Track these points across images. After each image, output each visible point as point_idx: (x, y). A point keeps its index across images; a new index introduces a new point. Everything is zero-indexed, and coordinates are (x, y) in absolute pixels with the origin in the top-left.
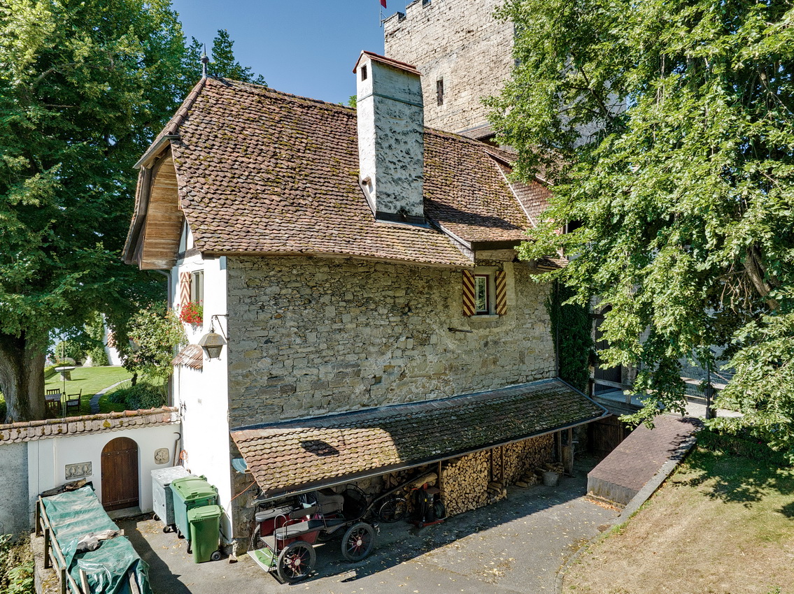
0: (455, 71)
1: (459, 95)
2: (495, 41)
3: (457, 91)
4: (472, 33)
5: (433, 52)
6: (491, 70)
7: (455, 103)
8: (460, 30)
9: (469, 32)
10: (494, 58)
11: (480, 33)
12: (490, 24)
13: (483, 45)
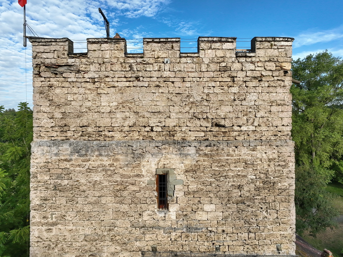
0: (191, 171)
1: (200, 206)
2: (264, 155)
3: (196, 201)
4: (223, 130)
5: (148, 129)
6: (258, 189)
7: (192, 216)
8: (200, 116)
9: (217, 125)
10: (262, 176)
11: (237, 133)
12: (254, 128)
13: (244, 153)
